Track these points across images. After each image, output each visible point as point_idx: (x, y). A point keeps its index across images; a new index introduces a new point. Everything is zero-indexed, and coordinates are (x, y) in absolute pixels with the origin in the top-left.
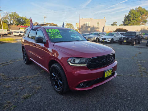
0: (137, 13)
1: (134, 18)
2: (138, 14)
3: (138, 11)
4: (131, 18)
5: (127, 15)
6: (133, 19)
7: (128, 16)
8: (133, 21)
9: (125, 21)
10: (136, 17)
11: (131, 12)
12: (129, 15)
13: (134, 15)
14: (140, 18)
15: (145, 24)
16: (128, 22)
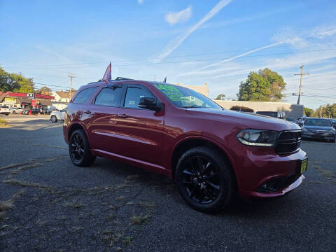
0: (262, 79)
1: (259, 89)
2: (264, 81)
3: (264, 76)
4: (253, 89)
5: (245, 82)
6: (256, 91)
7: (247, 84)
8: (256, 94)
9: (241, 93)
10: (261, 87)
11: (251, 77)
12: (249, 82)
13: (257, 83)
14: (268, 90)
15: (278, 100)
16: (247, 95)
